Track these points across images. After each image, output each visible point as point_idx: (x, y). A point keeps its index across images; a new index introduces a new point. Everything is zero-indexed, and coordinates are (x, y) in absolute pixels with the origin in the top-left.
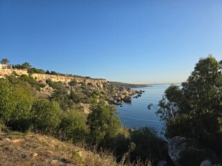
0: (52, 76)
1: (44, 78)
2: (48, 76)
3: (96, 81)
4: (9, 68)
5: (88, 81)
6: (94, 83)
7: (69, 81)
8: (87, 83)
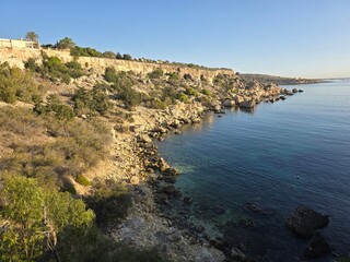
0: (118, 61)
1: (102, 64)
2: (110, 62)
3: (200, 72)
4: (36, 46)
5: (184, 71)
6: (196, 75)
7: (150, 70)
8: (182, 74)
